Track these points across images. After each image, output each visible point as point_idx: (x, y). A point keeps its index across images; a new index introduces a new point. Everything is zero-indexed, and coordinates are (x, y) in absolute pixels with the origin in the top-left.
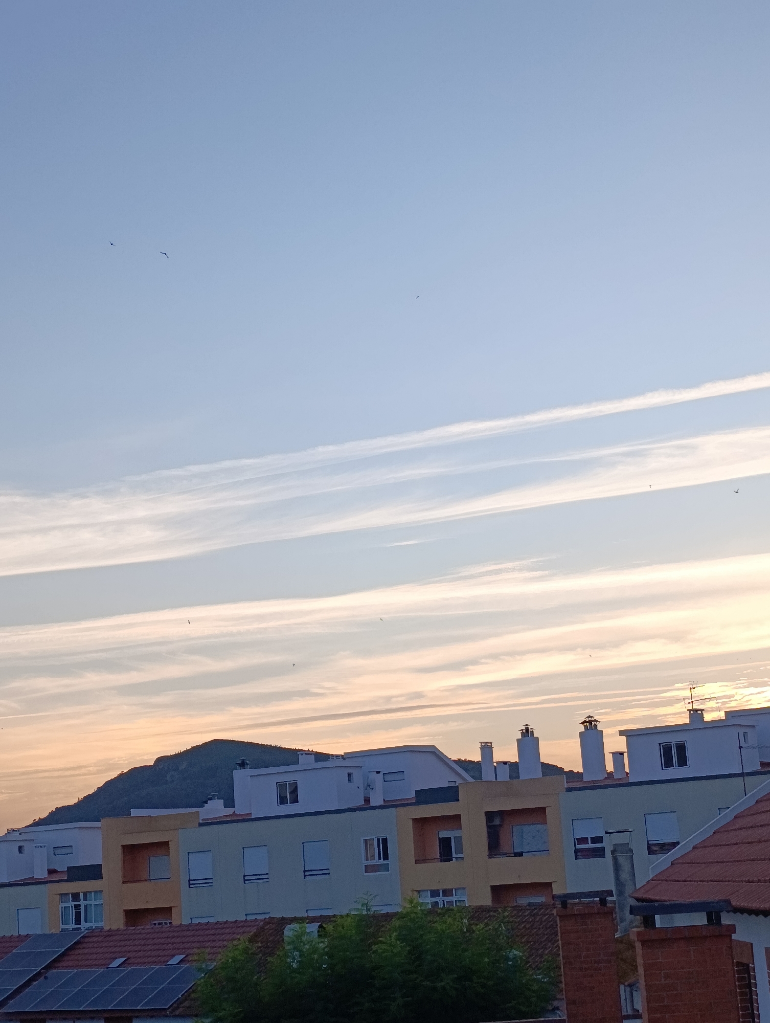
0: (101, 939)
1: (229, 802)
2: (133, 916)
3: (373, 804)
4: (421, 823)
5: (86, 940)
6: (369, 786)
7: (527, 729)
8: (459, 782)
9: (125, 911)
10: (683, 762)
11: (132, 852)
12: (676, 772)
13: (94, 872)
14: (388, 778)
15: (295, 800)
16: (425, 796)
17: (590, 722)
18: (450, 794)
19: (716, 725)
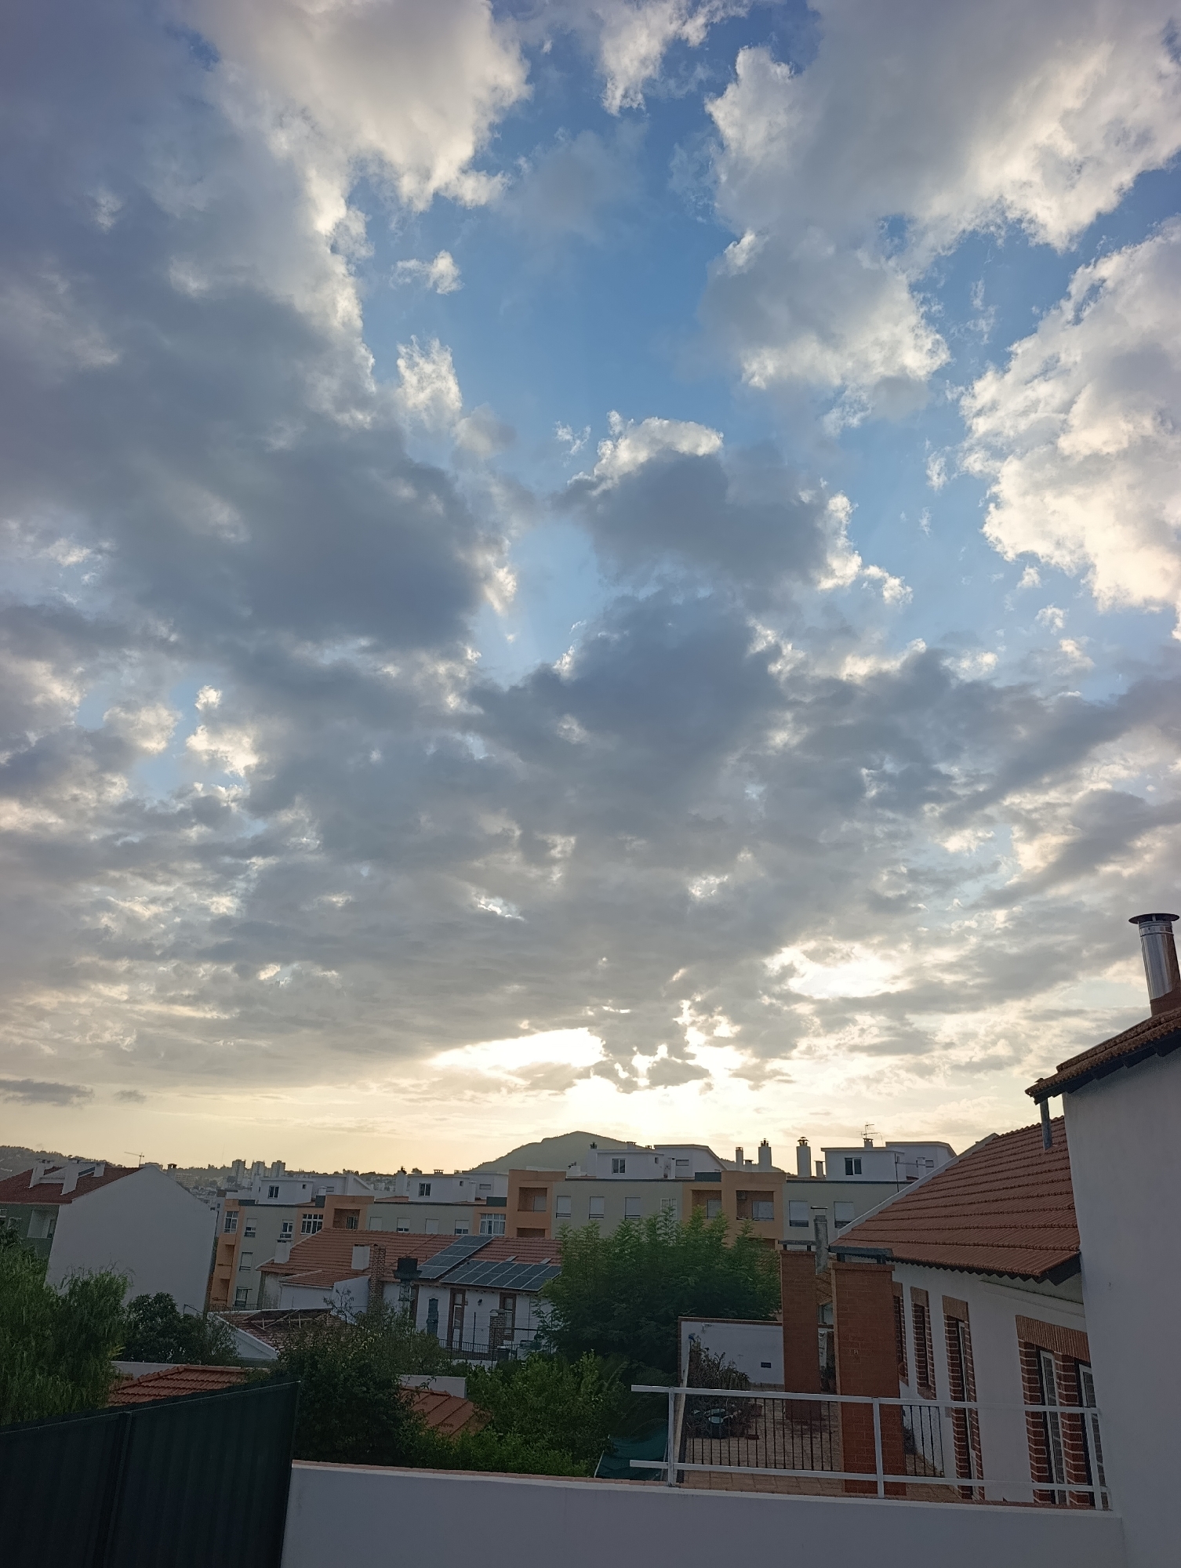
0: (502, 1243)
2: (522, 1232)
3: (669, 1178)
4: (697, 1193)
5: (494, 1242)
6: (668, 1167)
7: (765, 1141)
8: (721, 1170)
9: (518, 1228)
10: (859, 1172)
11: (524, 1191)
12: (855, 1177)
13: (501, 1202)
14: (679, 1163)
15: (623, 1171)
16: (701, 1177)
17: (804, 1141)
18: (715, 1177)
19: (879, 1150)
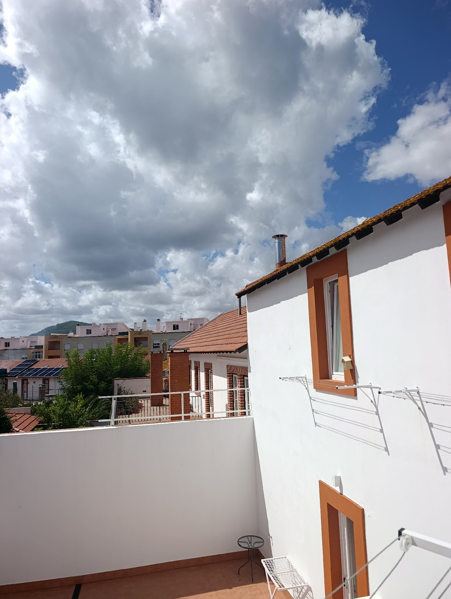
1: (75, 333)
3: (108, 335)
6: (108, 331)
8: (129, 331)
9: (49, 356)
10: (178, 329)
12: (176, 331)
13: (41, 347)
14: (112, 329)
15: (91, 333)
16: (121, 334)
18: (127, 333)
19: (186, 321)
